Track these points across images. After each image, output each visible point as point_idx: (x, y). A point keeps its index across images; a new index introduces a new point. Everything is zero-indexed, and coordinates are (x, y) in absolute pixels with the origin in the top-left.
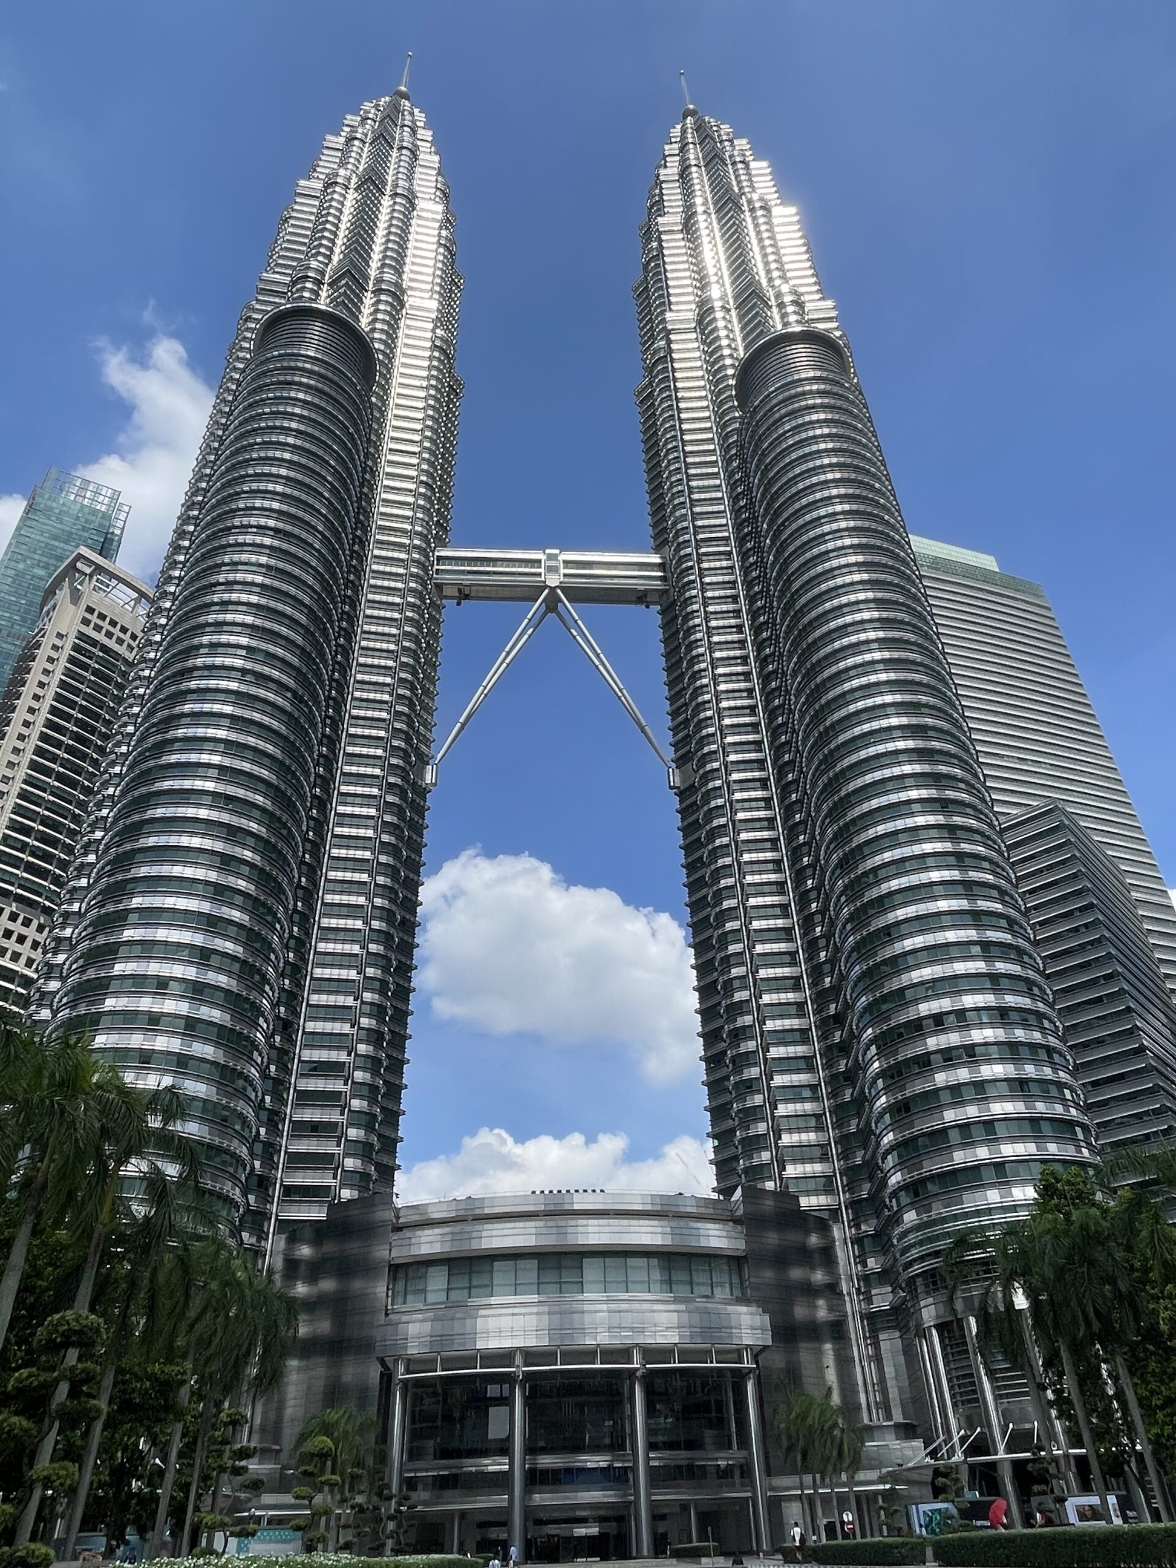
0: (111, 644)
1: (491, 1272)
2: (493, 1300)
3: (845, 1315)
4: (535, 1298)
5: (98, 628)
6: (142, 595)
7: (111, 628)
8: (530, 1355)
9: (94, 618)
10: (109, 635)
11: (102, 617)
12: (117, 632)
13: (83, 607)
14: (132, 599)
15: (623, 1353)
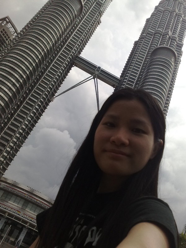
0: (5, 39)
1: (12, 197)
2: (9, 202)
4: (17, 205)
5: (3, 35)
6: (16, 32)
7: (6, 36)
8: (10, 215)
9: (4, 32)
10: (5, 37)
11: (6, 32)
12: (7, 37)
13: (2, 29)
14: (14, 32)
15: (26, 222)
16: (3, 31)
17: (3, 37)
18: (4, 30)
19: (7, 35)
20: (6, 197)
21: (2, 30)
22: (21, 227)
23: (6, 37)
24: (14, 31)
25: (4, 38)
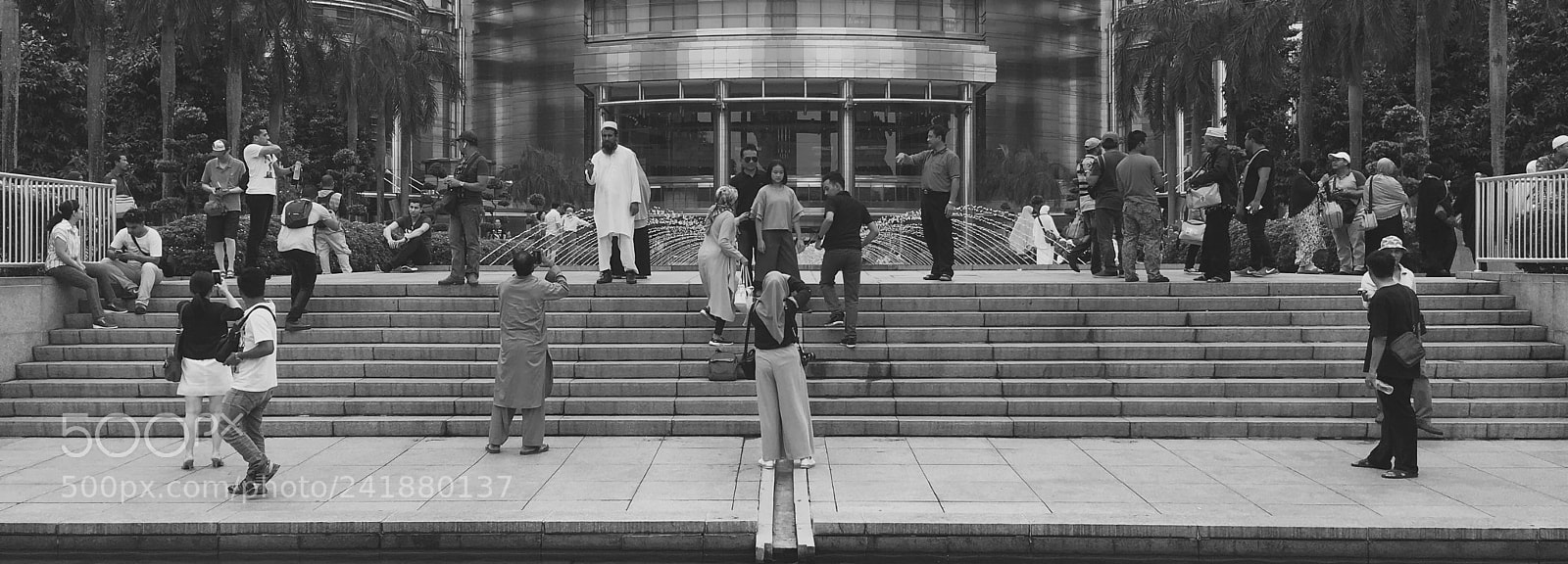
1: (696, 3)
2: (699, 32)
3: (1099, 52)
4: (743, 30)
8: (735, 86)
15: (833, 86)
20: (674, 19)
22: (817, 115)
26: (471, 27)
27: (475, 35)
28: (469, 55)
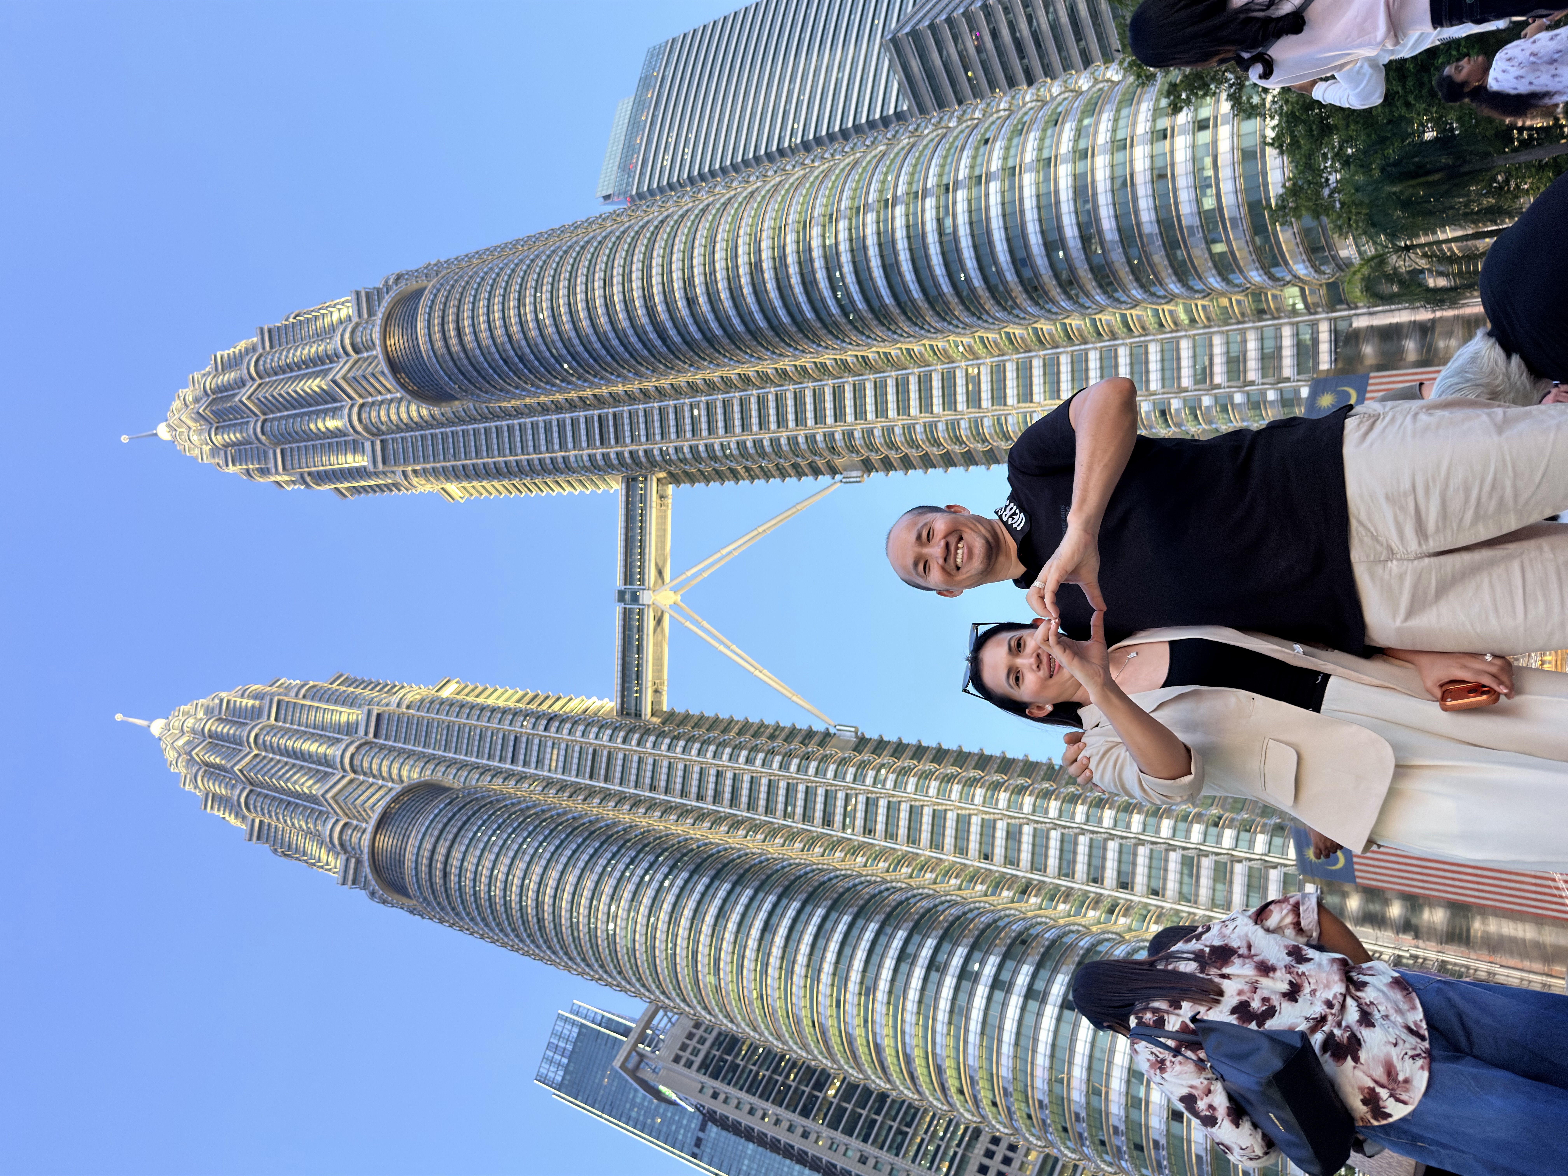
5: (695, 1052)
7: (696, 1039)
11: (684, 1047)
12: (699, 1033)
13: (675, 1066)
14: (666, 1014)
16: (683, 1061)
17: (704, 1049)
18: (677, 1060)
19: (690, 1036)
21: (680, 1068)
23: (701, 1037)
24: (661, 1013)
25: (708, 1044)
26: (1407, 939)
27: (1417, 936)
28: (1440, 947)
